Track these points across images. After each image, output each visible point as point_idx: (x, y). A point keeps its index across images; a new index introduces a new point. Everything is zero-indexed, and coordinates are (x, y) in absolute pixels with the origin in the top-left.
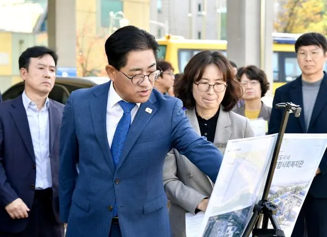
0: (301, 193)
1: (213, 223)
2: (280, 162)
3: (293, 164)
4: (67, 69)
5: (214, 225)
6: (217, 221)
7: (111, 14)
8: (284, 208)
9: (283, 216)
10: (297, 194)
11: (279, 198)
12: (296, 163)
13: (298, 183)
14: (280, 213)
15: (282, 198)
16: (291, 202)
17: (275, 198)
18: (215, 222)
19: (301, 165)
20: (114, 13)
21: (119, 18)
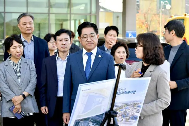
0: (138, 106)
1: (79, 123)
2: (120, 92)
3: (129, 92)
4: (131, 32)
5: (80, 123)
6: (81, 121)
7: (162, 2)
8: (128, 114)
9: (129, 117)
10: (136, 107)
11: (123, 109)
12: (130, 92)
13: (135, 102)
14: (126, 116)
15: (125, 109)
16: (132, 111)
17: (121, 108)
18: (79, 122)
19: (134, 93)
20: (163, 2)
21: (166, 4)
